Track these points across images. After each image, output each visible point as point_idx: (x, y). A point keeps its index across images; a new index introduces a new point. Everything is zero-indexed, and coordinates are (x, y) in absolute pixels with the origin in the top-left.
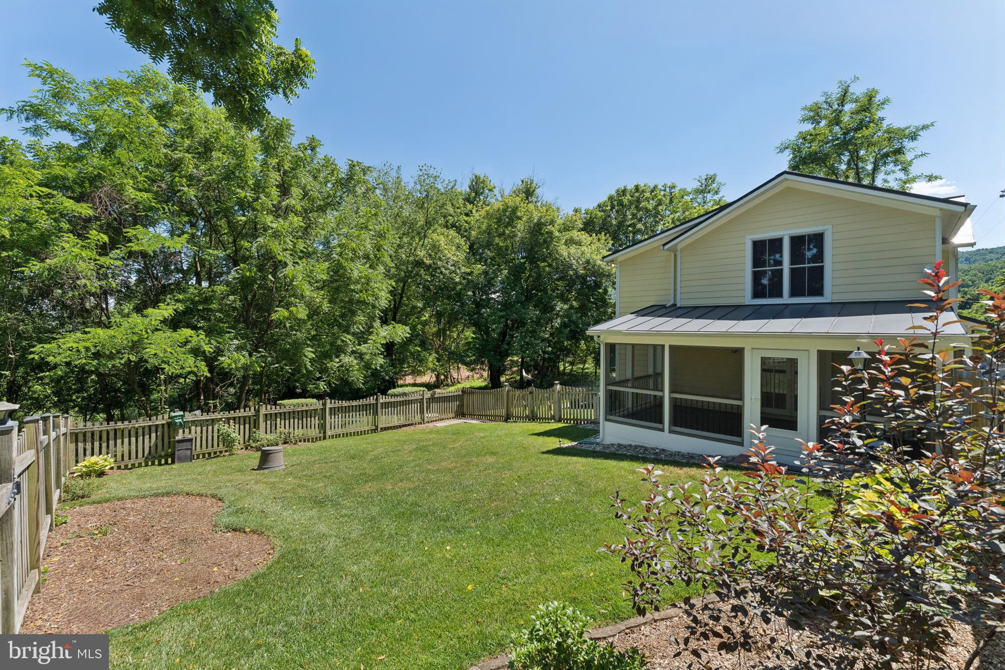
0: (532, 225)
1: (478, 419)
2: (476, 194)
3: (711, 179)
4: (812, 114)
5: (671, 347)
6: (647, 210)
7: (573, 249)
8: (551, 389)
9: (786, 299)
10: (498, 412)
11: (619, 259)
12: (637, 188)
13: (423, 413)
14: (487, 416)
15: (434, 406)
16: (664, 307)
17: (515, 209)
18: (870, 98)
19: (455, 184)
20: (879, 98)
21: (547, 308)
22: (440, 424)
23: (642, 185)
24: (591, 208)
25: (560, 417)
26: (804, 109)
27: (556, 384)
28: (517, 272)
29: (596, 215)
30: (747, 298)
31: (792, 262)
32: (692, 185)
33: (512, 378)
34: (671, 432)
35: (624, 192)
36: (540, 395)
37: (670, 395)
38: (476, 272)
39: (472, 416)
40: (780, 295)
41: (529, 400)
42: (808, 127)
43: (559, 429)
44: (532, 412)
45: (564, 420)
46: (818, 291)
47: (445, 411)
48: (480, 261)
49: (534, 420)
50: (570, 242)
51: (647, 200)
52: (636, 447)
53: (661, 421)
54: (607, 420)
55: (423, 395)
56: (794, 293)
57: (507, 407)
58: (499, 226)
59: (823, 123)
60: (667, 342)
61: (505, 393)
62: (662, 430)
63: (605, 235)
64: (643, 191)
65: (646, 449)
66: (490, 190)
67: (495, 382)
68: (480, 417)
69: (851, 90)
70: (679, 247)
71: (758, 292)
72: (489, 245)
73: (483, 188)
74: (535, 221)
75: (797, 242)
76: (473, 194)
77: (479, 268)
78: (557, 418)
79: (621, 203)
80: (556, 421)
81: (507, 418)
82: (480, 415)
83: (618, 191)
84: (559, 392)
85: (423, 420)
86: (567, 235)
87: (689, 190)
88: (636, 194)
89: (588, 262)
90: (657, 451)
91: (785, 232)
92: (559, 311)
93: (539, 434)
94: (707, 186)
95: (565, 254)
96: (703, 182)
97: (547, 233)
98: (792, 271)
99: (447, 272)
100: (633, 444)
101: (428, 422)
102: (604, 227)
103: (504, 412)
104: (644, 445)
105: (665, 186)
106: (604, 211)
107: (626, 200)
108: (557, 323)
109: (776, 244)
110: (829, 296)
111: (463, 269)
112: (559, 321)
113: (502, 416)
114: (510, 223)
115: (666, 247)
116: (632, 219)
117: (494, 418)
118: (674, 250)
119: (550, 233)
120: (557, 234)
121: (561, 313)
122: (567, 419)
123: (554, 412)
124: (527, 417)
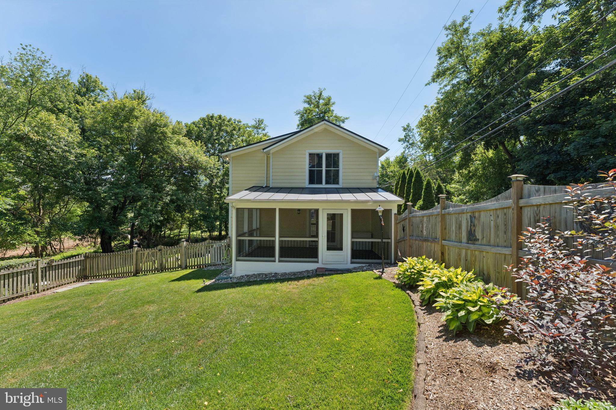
0: (148, 125)
1: (104, 278)
2: (87, 90)
3: (261, 122)
4: (308, 100)
5: (280, 209)
6: (227, 132)
7: (180, 148)
8: (178, 246)
9: (324, 185)
10: (126, 269)
11: (232, 155)
12: (220, 117)
13: (37, 281)
14: (114, 274)
15: (52, 273)
16: (262, 187)
17: (132, 110)
18: (329, 100)
19: (68, 75)
20: (332, 101)
21: (158, 189)
22: (60, 290)
23: (223, 116)
24: (189, 123)
25: (186, 265)
26: (305, 96)
27: (183, 241)
28: (131, 159)
29: (193, 128)
30: (307, 184)
31: (326, 167)
32: (252, 123)
33: (120, 243)
34: (280, 261)
35: (212, 117)
36: (169, 251)
37: (279, 239)
38: (89, 156)
39: (97, 277)
40: (321, 183)
41: (158, 256)
42: (307, 106)
43: (190, 273)
44: (161, 264)
45: (189, 267)
46: (336, 181)
47: (65, 276)
48: (93, 146)
49: (162, 271)
50: (178, 143)
51: (227, 125)
52: (259, 275)
53: (273, 256)
54: (237, 260)
55: (37, 265)
56: (327, 183)
57: (136, 265)
58: (116, 121)
59: (312, 105)
60: (277, 207)
61: (134, 253)
62: (274, 261)
63: (201, 143)
64: (224, 120)
65: (266, 275)
66: (101, 90)
67: (106, 248)
68: (106, 276)
69: (323, 94)
70: (271, 152)
71: (311, 181)
72: (104, 134)
73: (95, 87)
74: (152, 122)
75: (328, 156)
76: (84, 90)
77: (93, 152)
78: (184, 266)
79: (210, 124)
80: (183, 269)
81: (136, 273)
82: (106, 275)
83: (208, 116)
84: (185, 247)
85: (38, 290)
86: (177, 137)
87: (250, 125)
88: (219, 121)
89: (192, 158)
90: (273, 274)
91: (324, 151)
92: (168, 191)
93: (179, 279)
94: (259, 125)
95: (176, 150)
96: (257, 122)
97: (162, 133)
98: (327, 171)
99: (60, 150)
100: (256, 273)
101: (44, 290)
102: (198, 138)
103: (133, 269)
104: (265, 273)
105: (235, 120)
106: (199, 127)
107: (214, 122)
108: (167, 199)
109: (319, 156)
110: (341, 185)
111: (79, 151)
112: (169, 198)
113: (131, 272)
114: (127, 119)
115: (265, 150)
116: (216, 136)
117: (123, 275)
118: (268, 154)
119: (163, 133)
120: (170, 135)
121: (170, 193)
122: (192, 266)
123: (181, 262)
124: (156, 269)
